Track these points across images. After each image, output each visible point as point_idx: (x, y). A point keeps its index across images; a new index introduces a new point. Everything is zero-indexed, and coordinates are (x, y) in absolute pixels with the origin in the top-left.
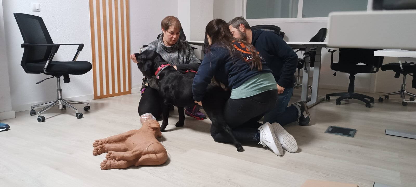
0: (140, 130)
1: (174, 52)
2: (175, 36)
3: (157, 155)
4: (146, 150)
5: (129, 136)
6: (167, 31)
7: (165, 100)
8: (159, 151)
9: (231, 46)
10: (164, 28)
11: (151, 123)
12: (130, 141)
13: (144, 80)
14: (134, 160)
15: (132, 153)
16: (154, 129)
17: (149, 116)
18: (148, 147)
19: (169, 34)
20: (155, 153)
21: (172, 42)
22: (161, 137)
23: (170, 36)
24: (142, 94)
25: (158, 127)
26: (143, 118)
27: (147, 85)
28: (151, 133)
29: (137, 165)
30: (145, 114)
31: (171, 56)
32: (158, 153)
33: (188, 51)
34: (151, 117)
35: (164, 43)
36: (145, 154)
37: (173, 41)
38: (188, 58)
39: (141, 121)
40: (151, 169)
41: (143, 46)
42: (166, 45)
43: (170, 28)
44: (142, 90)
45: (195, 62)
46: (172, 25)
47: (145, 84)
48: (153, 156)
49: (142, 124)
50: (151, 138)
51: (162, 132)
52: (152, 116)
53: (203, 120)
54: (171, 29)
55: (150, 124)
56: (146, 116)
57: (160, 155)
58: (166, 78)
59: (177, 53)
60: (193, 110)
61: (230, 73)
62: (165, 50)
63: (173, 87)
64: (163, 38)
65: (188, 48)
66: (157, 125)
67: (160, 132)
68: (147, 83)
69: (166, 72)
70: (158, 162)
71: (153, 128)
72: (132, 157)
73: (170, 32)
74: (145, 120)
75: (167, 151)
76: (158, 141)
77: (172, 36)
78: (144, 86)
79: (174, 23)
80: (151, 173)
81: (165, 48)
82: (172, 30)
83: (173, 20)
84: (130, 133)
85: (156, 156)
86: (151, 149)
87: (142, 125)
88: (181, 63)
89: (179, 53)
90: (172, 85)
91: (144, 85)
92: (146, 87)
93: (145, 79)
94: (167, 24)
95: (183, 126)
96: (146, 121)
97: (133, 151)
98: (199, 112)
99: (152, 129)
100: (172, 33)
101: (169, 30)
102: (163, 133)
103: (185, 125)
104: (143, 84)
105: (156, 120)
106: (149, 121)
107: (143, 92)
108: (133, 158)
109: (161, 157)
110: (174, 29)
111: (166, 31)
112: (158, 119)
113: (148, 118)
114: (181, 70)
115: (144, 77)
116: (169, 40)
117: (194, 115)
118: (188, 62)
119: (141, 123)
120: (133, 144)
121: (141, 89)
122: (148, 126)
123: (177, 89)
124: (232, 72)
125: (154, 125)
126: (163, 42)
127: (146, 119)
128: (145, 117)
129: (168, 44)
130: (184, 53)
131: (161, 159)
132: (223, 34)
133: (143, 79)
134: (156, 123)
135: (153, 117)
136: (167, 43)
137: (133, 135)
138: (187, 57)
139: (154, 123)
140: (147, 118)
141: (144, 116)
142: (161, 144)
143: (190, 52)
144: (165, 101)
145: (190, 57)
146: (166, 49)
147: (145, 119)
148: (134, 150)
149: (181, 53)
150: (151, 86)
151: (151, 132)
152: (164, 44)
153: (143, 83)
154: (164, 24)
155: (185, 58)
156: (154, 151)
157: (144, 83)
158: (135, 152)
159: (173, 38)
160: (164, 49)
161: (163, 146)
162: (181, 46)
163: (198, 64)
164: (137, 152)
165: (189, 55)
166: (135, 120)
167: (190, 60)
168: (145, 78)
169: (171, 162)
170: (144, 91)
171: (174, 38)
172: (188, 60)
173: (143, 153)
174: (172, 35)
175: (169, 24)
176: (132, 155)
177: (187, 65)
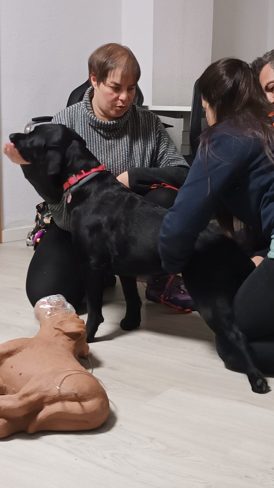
0: (37, 338)
1: (119, 137)
2: (123, 96)
3: (82, 403)
4: (54, 390)
5: (9, 354)
6: (104, 84)
7: (91, 257)
8: (88, 395)
9: (268, 128)
10: (94, 75)
11: (63, 320)
12: (12, 367)
13: (41, 209)
14: (25, 416)
15: (21, 398)
16: (72, 336)
17: (58, 303)
18: (62, 383)
19: (109, 90)
20: (78, 398)
21: (117, 111)
22: (87, 356)
23: (111, 94)
24: (36, 245)
25: (82, 331)
26: (42, 306)
27: (47, 221)
28: (63, 346)
29: (31, 429)
30: (48, 298)
31: (111, 147)
32: (85, 400)
33: (156, 134)
34: (64, 306)
35: (94, 113)
36: (54, 400)
37: (117, 108)
38: (155, 153)
39: (38, 317)
40: (68, 441)
41: (33, 120)
42: (100, 118)
43: (111, 74)
44: (36, 234)
45: (173, 164)
46: (115, 68)
47: (43, 218)
48: (73, 407)
49: (41, 325)
50: (67, 361)
51: (89, 344)
52: (66, 303)
53: (189, 312)
54: (115, 77)
55: (61, 323)
56: (49, 302)
57: (90, 405)
58: (93, 200)
59: (126, 140)
60: (167, 286)
61: (266, 195)
62: (98, 132)
63: (113, 225)
64: (91, 101)
65: (156, 126)
66: (80, 327)
67: (86, 343)
68: (48, 216)
69: (94, 187)
70: (87, 422)
71: (67, 334)
72: (20, 408)
73: (112, 85)
74: (49, 313)
75: (108, 395)
76: (83, 369)
77: (115, 95)
78: (40, 225)
79: (123, 61)
80: (69, 452)
81: (97, 126)
82: (118, 80)
83: (119, 53)
84: (12, 348)
85: (82, 406)
86: (67, 388)
87: (38, 327)
88: (137, 165)
89: (133, 139)
90: (110, 220)
91: (41, 222)
92: (46, 226)
93: (44, 206)
94: (105, 64)
95: (139, 325)
96: (50, 315)
97: (21, 393)
98: (182, 292)
99: (66, 337)
100: (117, 88)
101: (109, 81)
102: (93, 347)
103: (143, 323)
104: (37, 218)
105: (76, 313)
106: (59, 315)
107: (38, 240)
108: (22, 413)
109: (94, 409)
110: (123, 77)
111: (102, 83)
112: (79, 311)
113: (55, 309)
114: (140, 182)
115: (42, 200)
116: (109, 106)
117: (169, 300)
118: (154, 162)
119: (37, 321)
120: (20, 374)
121: (34, 233)
122: (56, 329)
123: (123, 232)
124: (272, 191)
125: (72, 327)
126: (93, 110)
127: (50, 310)
128: (48, 306)
129: (106, 114)
130: (146, 138)
131: (94, 414)
132: (246, 97)
133: (38, 207)
134: (76, 322)
135: (69, 306)
136: (102, 113)
137: (18, 352)
138: (153, 151)
139: (72, 320)
140: (52, 308)
141: (44, 303)
142: (91, 375)
143: (160, 136)
144: (93, 261)
145: (161, 151)
146: (98, 128)
147: (47, 310)
148: (25, 389)
149: (137, 139)
150: (60, 223)
151: (63, 344)
152: (95, 116)
153: (37, 216)
154: (95, 64)
155: (148, 153)
156: (76, 395)
157: (40, 217)
158: (27, 395)
159: (119, 101)
160: (95, 128)
161: (96, 381)
162: (137, 122)
163: (181, 169)
164: (34, 397)
165: (158, 144)
166: (18, 313)
167: (162, 158)
168: (44, 203)
169: (118, 423)
170: (41, 236)
171: (121, 100)
172: (157, 157)
173: (47, 400)
174: (116, 92)
175: (110, 65)
176: (19, 403)
177: (153, 169)
